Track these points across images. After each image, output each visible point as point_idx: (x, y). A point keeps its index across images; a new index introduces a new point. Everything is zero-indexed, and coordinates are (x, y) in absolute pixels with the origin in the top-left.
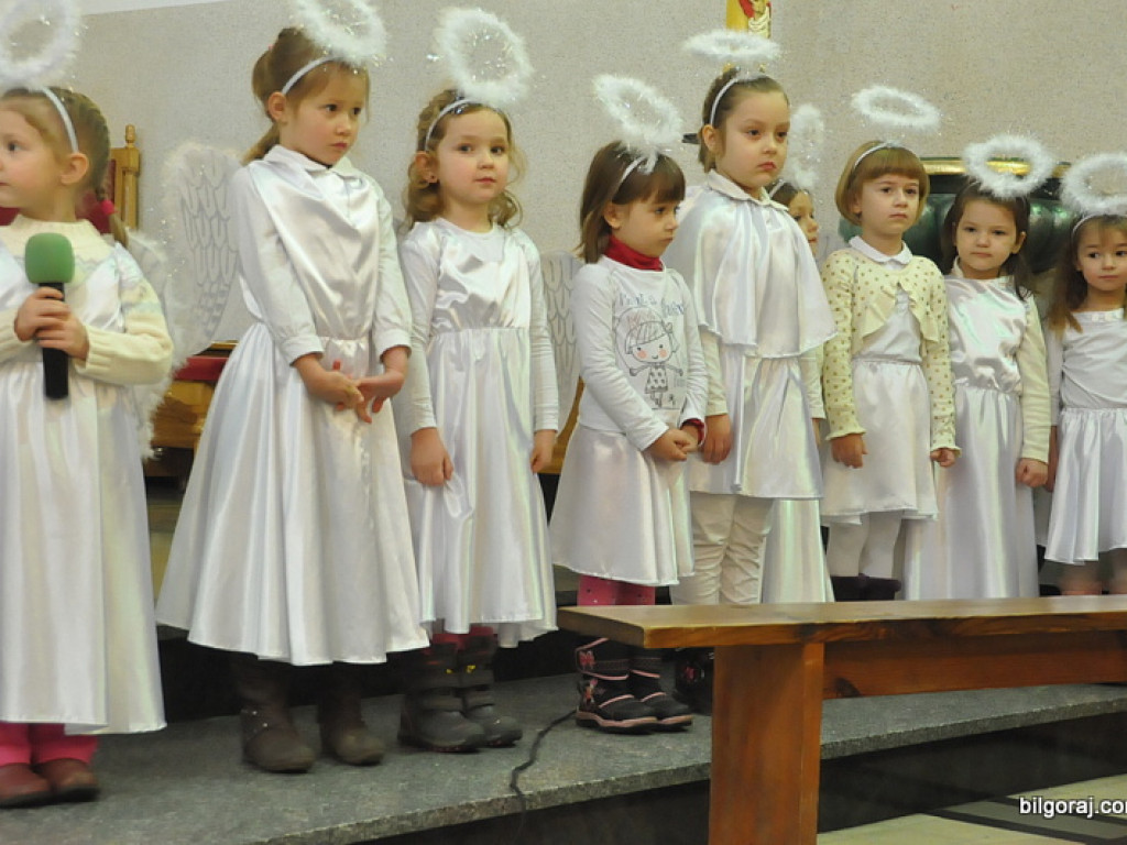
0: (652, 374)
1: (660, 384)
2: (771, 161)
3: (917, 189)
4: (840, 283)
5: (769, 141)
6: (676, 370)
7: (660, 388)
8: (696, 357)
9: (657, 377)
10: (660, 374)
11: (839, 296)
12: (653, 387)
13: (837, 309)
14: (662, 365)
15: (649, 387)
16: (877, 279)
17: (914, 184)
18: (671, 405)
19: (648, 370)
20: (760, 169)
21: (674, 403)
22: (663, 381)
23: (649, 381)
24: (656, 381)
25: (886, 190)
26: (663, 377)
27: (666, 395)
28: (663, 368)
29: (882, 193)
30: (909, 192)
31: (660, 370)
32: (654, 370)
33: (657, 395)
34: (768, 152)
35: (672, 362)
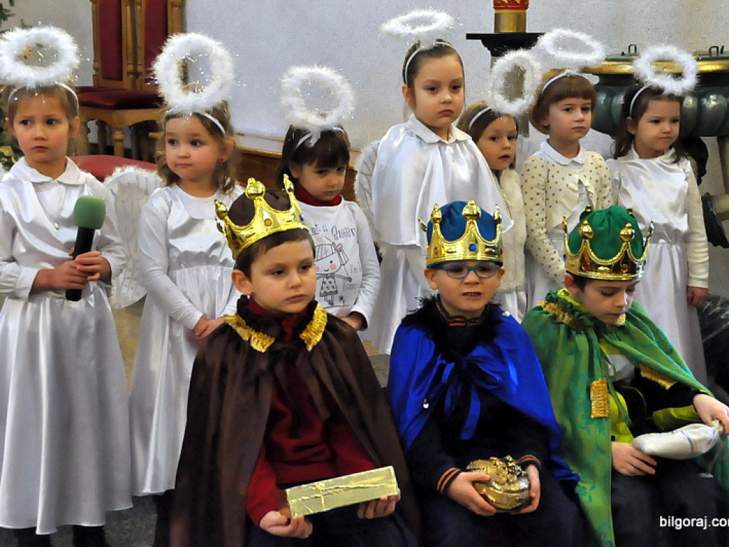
0: (324, 282)
1: (331, 289)
2: (448, 108)
3: (590, 106)
4: (538, 184)
5: (446, 95)
6: (345, 278)
7: (331, 292)
8: (371, 265)
9: (328, 284)
10: (330, 282)
11: (538, 194)
12: (325, 292)
13: (538, 204)
14: (332, 276)
15: (322, 292)
16: (563, 179)
17: (587, 104)
18: (341, 304)
19: (321, 280)
20: (440, 115)
21: (344, 302)
22: (333, 287)
23: (322, 288)
24: (327, 287)
25: (567, 110)
26: (333, 284)
27: (336, 297)
28: (333, 278)
29: (565, 112)
30: (584, 110)
31: (330, 279)
32: (325, 280)
33: (329, 298)
34: (444, 103)
35: (342, 272)
